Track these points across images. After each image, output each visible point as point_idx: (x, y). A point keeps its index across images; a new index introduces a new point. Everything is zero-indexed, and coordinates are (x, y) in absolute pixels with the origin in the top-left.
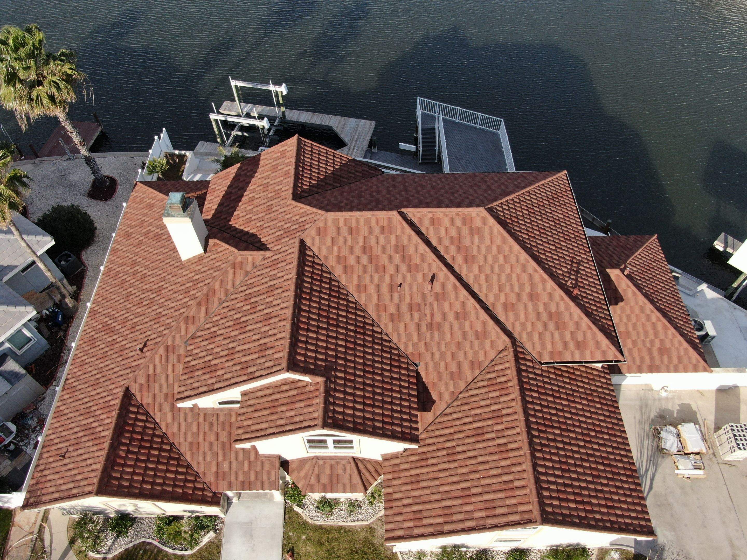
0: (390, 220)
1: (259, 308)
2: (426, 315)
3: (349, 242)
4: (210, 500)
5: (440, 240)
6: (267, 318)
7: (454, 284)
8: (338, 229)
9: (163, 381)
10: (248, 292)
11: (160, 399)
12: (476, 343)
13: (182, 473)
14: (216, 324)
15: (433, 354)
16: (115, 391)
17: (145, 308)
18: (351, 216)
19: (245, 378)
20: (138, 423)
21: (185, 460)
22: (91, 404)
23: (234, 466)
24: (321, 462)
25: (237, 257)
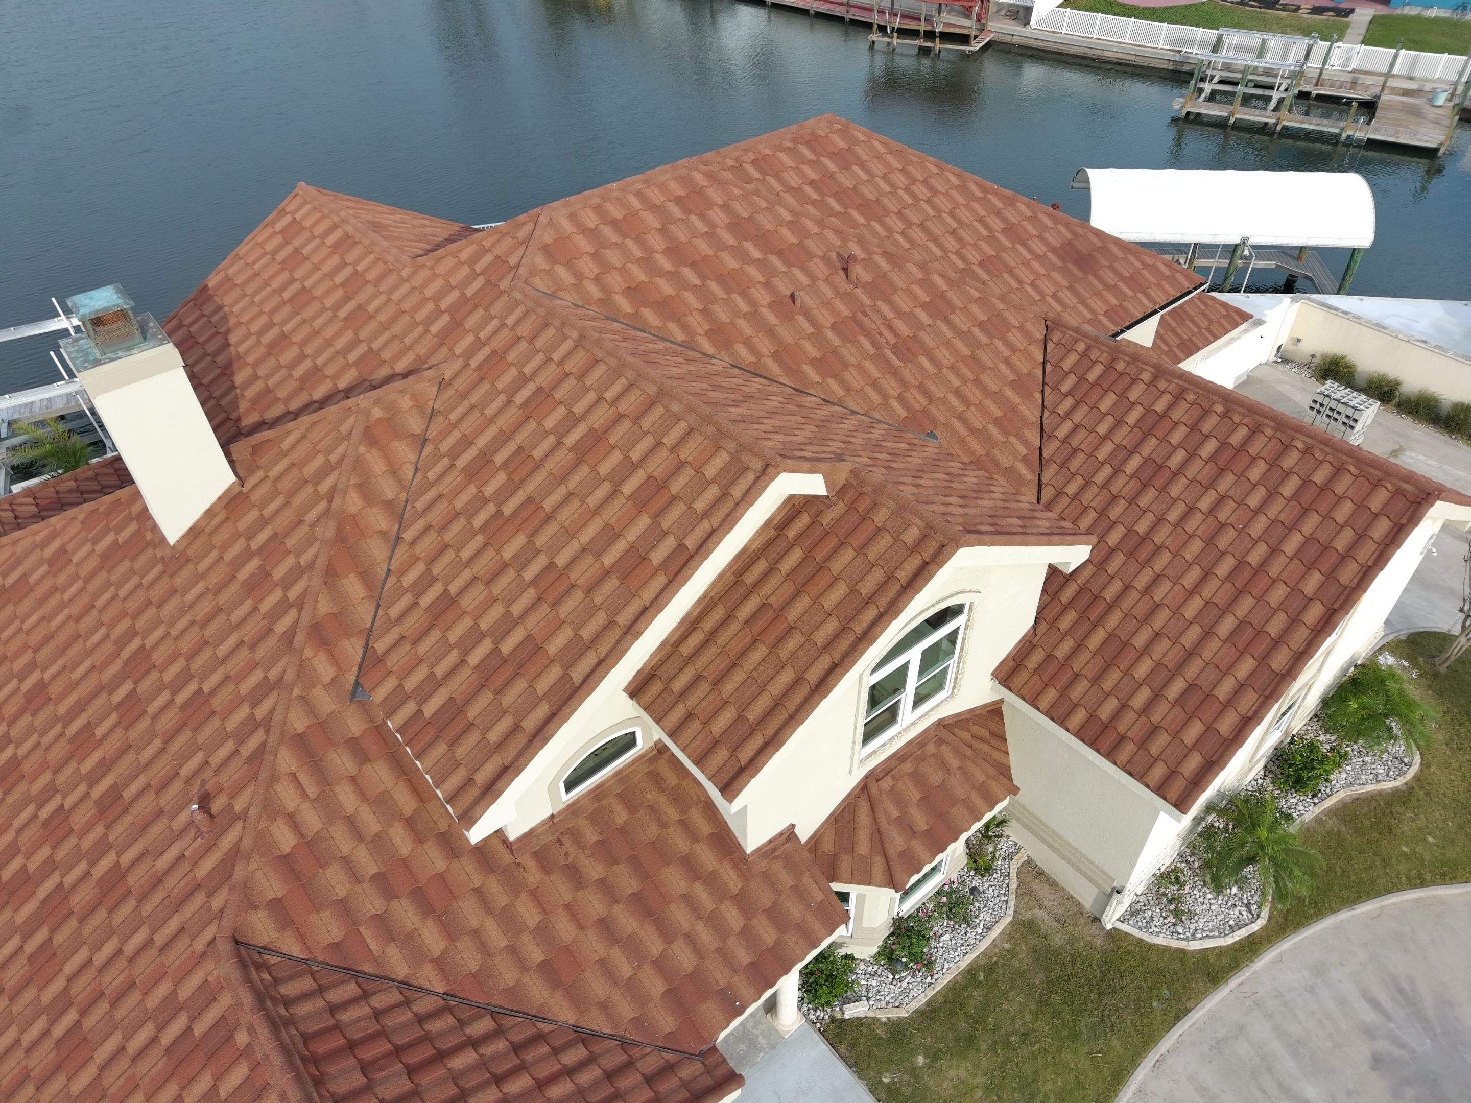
0: (686, 178)
1: (541, 451)
2: (881, 334)
3: (635, 251)
6: (592, 443)
8: (593, 233)
9: (347, 845)
11: (369, 903)
12: (999, 346)
14: (423, 583)
15: (944, 402)
17: (117, 734)
18: (602, 196)
19: (661, 579)
21: (562, 1026)
24: (887, 783)
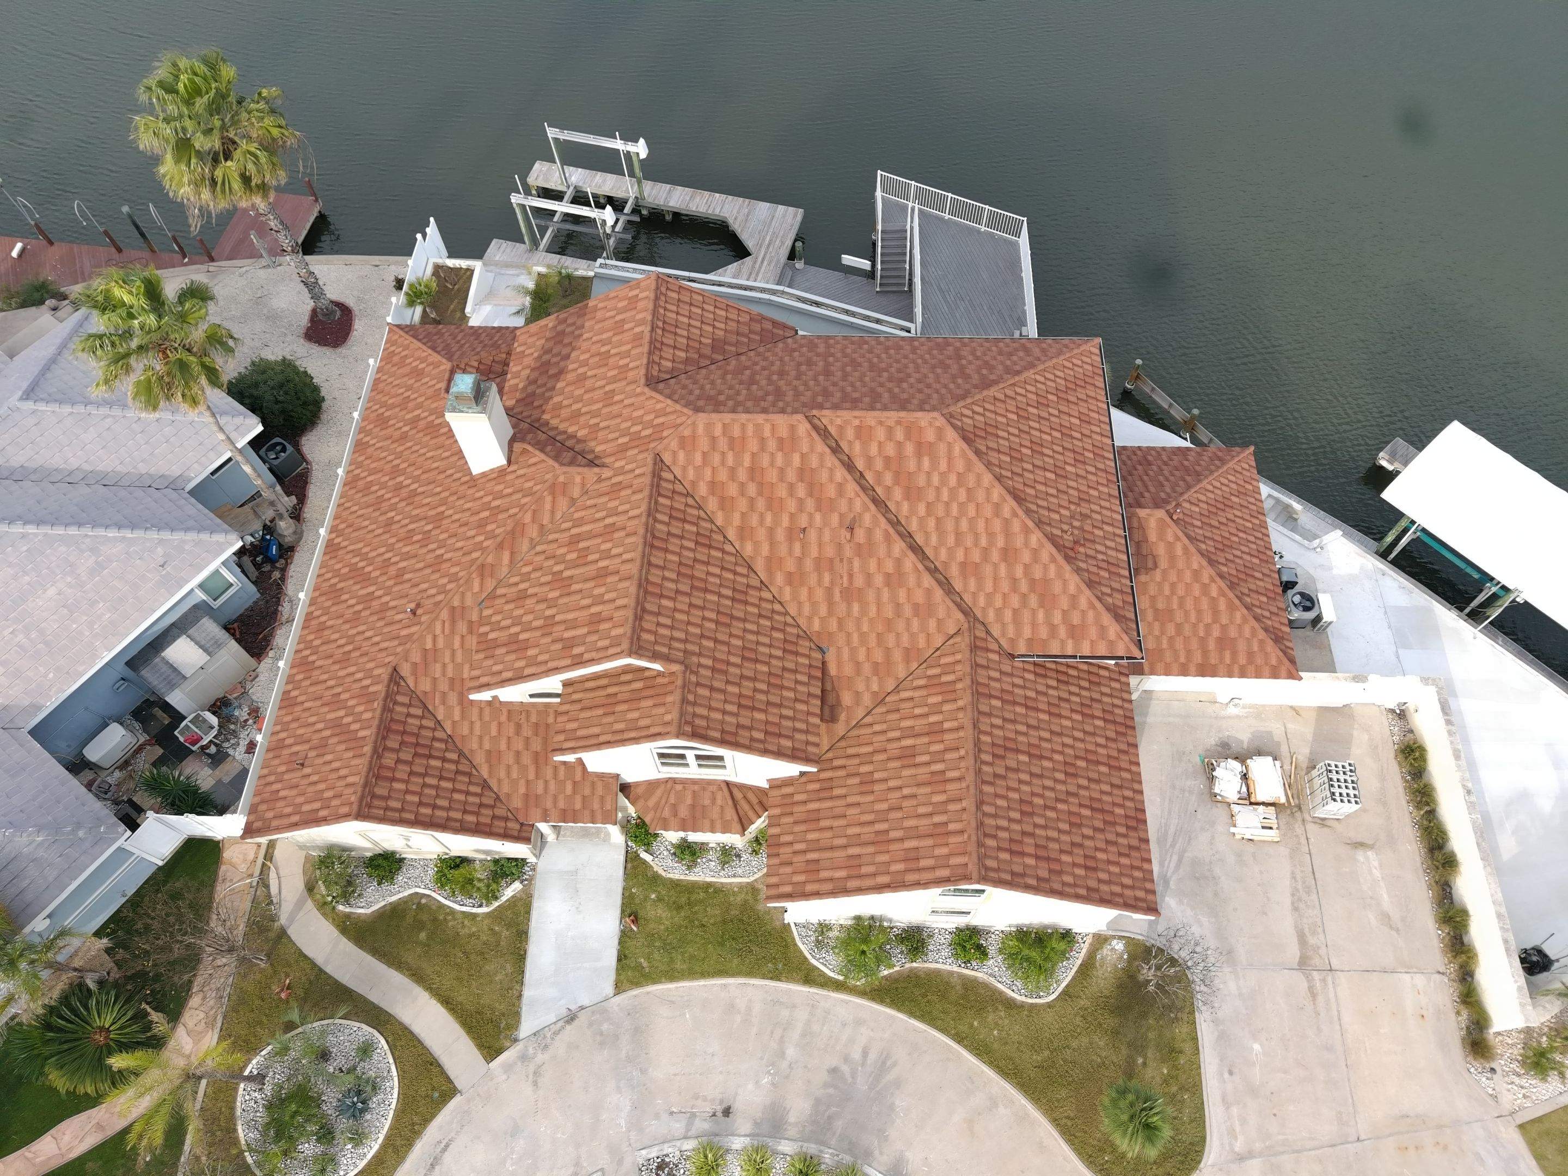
0: (793, 428)
1: (591, 558)
2: (842, 577)
3: (730, 461)
4: (516, 834)
5: (869, 460)
6: (603, 574)
7: (886, 531)
8: (713, 439)
9: (447, 660)
10: (575, 531)
11: (443, 686)
12: (915, 623)
13: (475, 794)
14: (526, 578)
15: (849, 635)
16: (376, 672)
17: (417, 546)
18: (733, 420)
19: (568, 662)
20: (410, 720)
21: (481, 776)
22: (339, 690)
23: (552, 786)
24: (679, 787)
25: (556, 477)
